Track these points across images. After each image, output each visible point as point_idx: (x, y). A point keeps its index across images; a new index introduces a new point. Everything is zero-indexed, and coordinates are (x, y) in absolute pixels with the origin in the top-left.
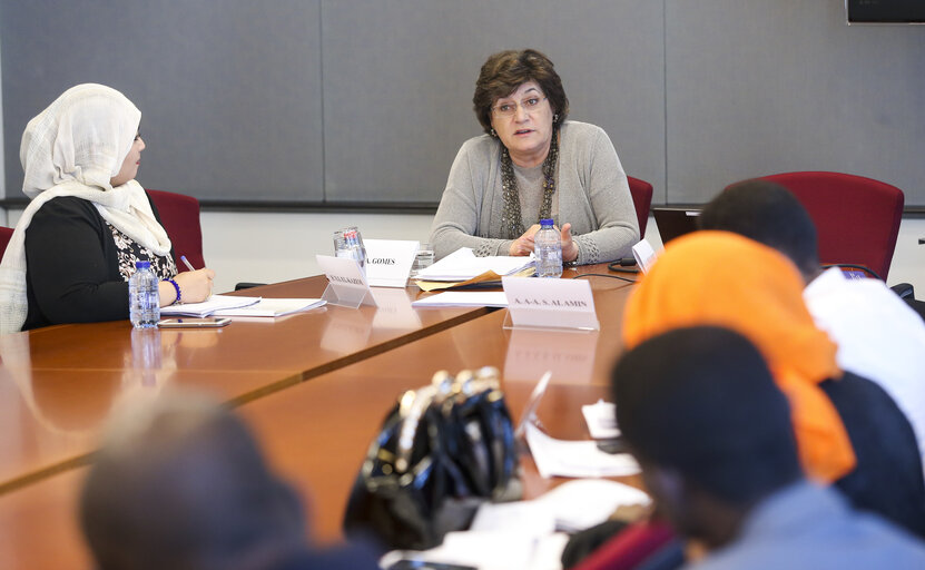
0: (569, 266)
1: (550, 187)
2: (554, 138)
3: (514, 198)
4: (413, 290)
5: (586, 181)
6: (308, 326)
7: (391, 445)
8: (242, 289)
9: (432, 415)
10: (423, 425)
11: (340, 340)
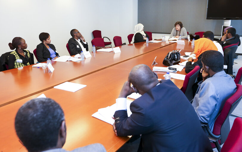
0: (182, 39)
1: (180, 33)
2: (181, 29)
3: (177, 33)
4: (169, 41)
5: (183, 33)
6: (160, 43)
7: (168, 56)
8: (155, 40)
9: (172, 53)
10: (171, 54)
11: (163, 45)
